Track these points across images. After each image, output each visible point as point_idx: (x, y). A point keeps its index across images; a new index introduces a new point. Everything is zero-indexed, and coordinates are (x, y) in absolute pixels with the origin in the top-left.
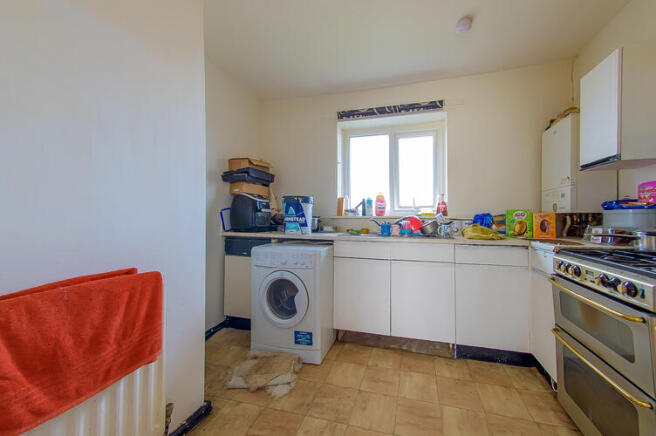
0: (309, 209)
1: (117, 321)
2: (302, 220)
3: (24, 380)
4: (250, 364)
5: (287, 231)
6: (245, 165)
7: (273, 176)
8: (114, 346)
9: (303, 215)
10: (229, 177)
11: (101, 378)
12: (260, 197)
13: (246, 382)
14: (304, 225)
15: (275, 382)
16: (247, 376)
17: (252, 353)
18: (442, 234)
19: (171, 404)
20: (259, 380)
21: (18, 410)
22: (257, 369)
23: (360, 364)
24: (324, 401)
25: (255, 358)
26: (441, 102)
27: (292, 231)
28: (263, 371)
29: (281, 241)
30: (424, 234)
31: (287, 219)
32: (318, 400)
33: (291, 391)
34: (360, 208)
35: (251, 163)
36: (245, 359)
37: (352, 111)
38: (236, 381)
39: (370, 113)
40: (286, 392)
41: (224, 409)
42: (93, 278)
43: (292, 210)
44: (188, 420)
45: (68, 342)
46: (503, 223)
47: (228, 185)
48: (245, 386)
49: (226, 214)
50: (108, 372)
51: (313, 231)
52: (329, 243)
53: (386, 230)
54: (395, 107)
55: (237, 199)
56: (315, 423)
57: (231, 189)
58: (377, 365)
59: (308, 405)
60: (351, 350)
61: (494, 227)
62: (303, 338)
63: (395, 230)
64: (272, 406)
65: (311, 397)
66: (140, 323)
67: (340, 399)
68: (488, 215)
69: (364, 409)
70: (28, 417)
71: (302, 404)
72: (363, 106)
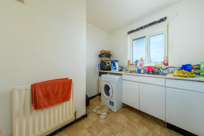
0: (117, 64)
1: (61, 89)
2: (115, 67)
3: (43, 99)
4: (99, 107)
5: (111, 71)
6: (103, 52)
7: (111, 55)
8: (61, 95)
9: (115, 66)
10: (100, 56)
11: (57, 102)
12: (107, 61)
13: (96, 111)
14: (116, 69)
15: (102, 114)
16: (97, 110)
17: (101, 104)
18: (161, 73)
19: (76, 112)
20: (99, 112)
21: (42, 104)
22: (100, 109)
23: (127, 117)
24: (112, 125)
25: (101, 105)
26: (165, 18)
27: (113, 71)
28: (101, 110)
29: (110, 73)
30: (153, 73)
31: (111, 67)
32: (110, 124)
33: (105, 118)
34: (135, 63)
35: (104, 52)
36: (99, 105)
37: (132, 31)
38: (94, 110)
39: (138, 30)
40: (104, 118)
41: (90, 117)
42: (59, 79)
43: (112, 65)
44: (81, 117)
45: (51, 92)
46: (199, 69)
47: (100, 58)
48: (96, 112)
49: (99, 65)
50: (59, 101)
51: (119, 71)
52: (121, 75)
53: (139, 71)
54: (146, 25)
55: (102, 62)
56: (106, 131)
57: (101, 59)
58: (132, 119)
59: (107, 124)
60: (126, 111)
61: (192, 70)
62: (112, 103)
63: (142, 71)
64: (99, 120)
65: (109, 122)
66: (66, 91)
67: (116, 126)
68: (190, 65)
69: (122, 133)
70: (43, 106)
71: (106, 123)
72: (135, 28)
